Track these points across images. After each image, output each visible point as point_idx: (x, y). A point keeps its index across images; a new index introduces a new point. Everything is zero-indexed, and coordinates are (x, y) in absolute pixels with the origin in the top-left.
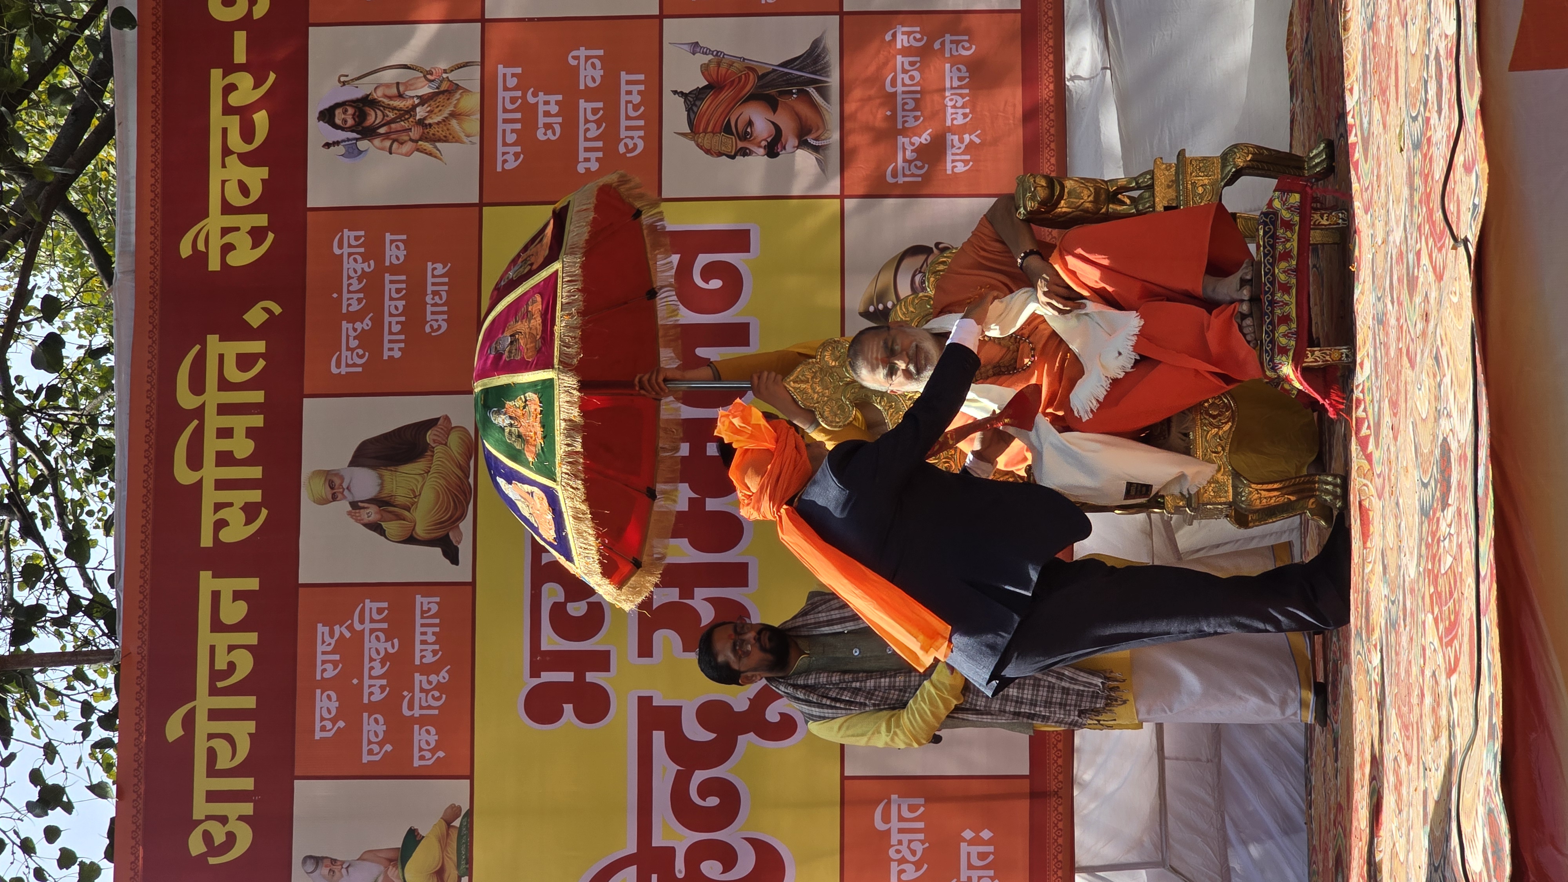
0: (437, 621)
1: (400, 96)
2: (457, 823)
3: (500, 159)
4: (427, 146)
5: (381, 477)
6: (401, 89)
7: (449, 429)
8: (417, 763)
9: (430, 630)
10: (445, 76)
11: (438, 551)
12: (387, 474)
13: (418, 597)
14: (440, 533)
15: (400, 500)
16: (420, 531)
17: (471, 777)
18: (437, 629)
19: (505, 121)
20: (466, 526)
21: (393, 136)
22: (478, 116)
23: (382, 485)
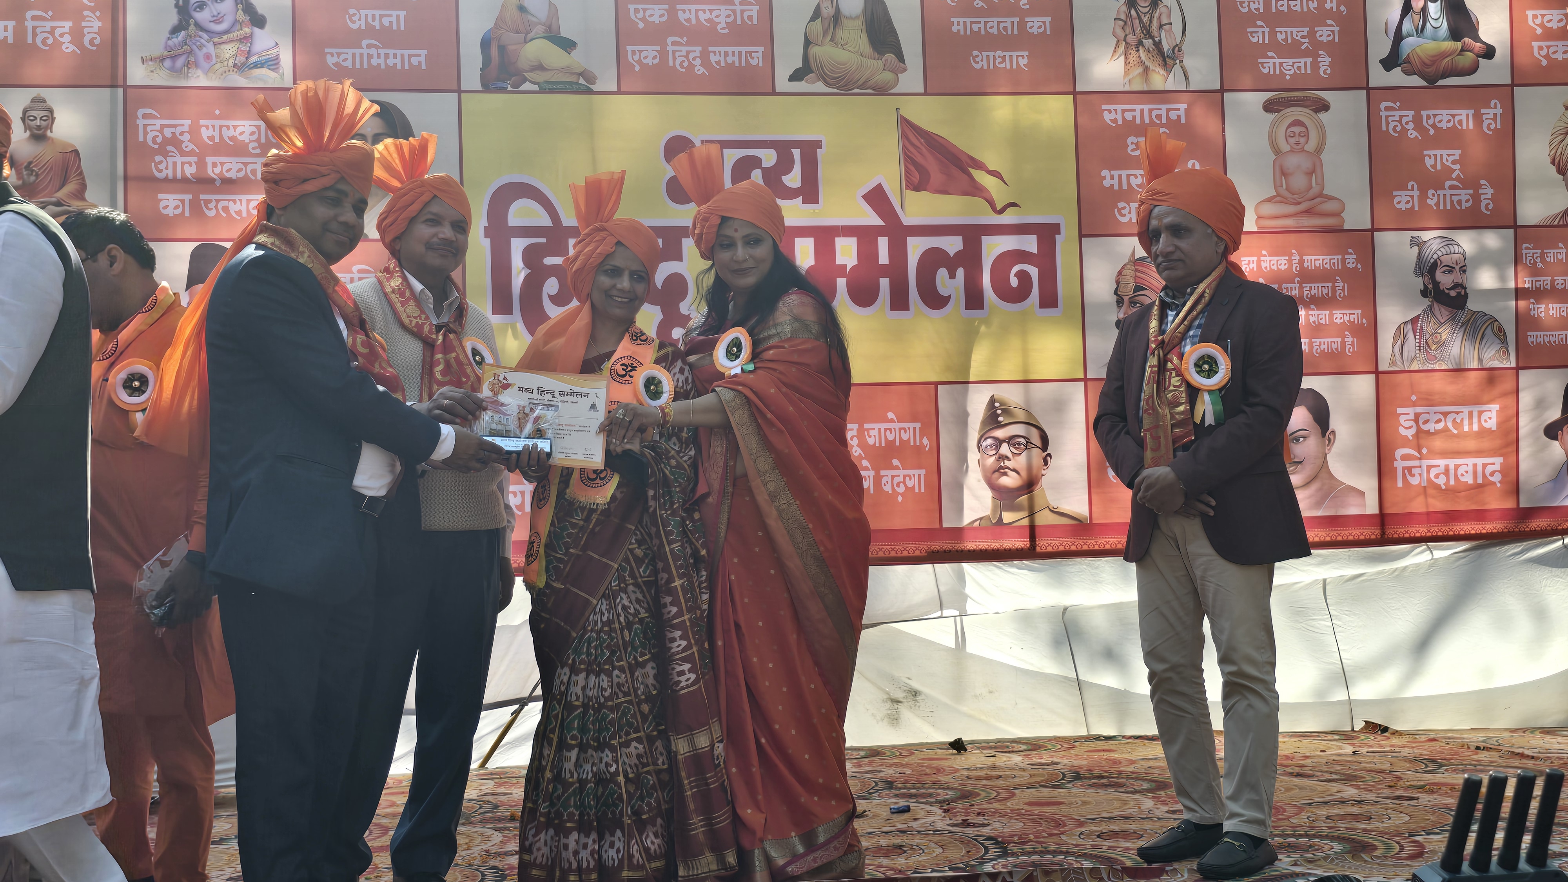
0: (744, 64)
1: (1161, 26)
2: (582, 81)
3: (1111, 107)
4: (1121, 49)
5: (857, 17)
6: (1166, 27)
7: (896, 72)
8: (630, 48)
9: (736, 59)
10: (1178, 61)
11: (800, 65)
12: (860, 22)
13: (761, 49)
14: (813, 67)
15: (839, 33)
16: (814, 50)
17: (619, 92)
18: (737, 64)
19: (1142, 111)
20: (820, 87)
21: (1129, 22)
22: (1146, 89)
23: (851, 18)
